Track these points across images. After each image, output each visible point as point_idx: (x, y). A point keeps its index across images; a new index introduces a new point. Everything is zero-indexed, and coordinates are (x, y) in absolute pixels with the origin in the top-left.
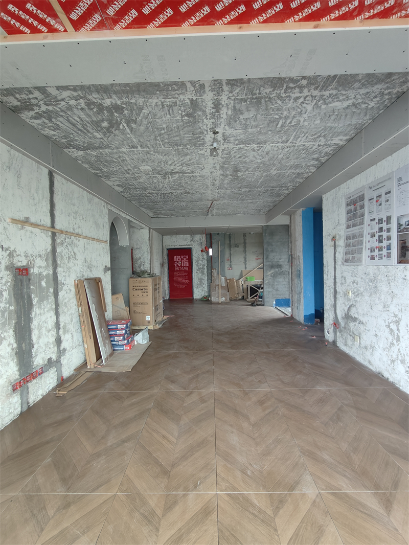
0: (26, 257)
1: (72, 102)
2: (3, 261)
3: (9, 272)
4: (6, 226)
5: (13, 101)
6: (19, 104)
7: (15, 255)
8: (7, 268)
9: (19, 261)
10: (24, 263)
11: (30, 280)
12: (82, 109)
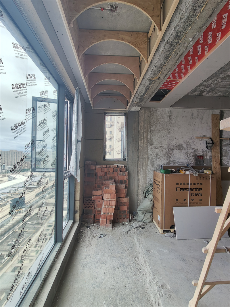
0: (203, 151)
1: (216, 82)
2: (192, 153)
3: (193, 157)
4: (194, 140)
5: (197, 93)
6: (199, 93)
7: (197, 151)
8: (193, 156)
9: (199, 153)
10: (202, 154)
11: (204, 161)
12: (222, 81)
